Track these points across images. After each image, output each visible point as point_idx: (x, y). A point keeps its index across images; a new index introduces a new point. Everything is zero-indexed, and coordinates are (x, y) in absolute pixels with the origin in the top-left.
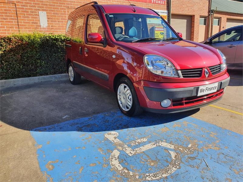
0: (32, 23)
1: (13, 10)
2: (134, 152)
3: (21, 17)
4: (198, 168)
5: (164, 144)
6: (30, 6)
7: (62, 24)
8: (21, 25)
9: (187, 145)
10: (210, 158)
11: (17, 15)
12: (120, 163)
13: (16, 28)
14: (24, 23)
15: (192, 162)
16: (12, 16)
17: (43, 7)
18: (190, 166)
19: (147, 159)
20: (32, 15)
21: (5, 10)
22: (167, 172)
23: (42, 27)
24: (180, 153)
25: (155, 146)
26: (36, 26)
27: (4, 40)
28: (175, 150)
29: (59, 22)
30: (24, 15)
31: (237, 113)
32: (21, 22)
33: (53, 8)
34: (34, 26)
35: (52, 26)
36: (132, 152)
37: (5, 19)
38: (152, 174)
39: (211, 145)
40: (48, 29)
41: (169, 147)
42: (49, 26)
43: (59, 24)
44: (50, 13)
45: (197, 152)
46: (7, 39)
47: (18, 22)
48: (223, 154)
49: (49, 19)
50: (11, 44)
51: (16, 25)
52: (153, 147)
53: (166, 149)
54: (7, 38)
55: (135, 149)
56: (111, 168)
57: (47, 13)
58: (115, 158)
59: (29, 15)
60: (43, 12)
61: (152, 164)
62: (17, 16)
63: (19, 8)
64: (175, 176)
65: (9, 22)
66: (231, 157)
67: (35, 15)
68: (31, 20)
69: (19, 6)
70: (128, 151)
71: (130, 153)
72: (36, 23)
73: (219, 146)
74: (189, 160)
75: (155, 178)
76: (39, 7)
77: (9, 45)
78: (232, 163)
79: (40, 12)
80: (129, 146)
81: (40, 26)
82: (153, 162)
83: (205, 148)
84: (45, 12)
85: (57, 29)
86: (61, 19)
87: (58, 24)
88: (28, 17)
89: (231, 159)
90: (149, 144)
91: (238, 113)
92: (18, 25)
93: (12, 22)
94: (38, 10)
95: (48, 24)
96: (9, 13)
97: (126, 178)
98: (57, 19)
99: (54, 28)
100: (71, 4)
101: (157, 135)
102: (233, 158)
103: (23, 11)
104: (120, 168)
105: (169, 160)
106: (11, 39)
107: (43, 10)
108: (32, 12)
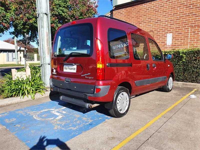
0: (162, 42)
6: (162, 31)
7: (184, 41)
17: (170, 30)
19: (48, 115)
23: (167, 45)
24: (52, 120)
26: (164, 44)
29: (181, 40)
33: (178, 30)
35: (175, 43)
40: (172, 46)
44: (175, 34)
49: (173, 38)
52: (57, 115)
57: (173, 34)
59: (161, 37)
60: (170, 34)
67: (164, 37)
69: (156, 33)
72: (164, 42)
76: (167, 31)
79: (168, 34)
81: (166, 44)
82: (45, 116)
85: (179, 45)
86: (184, 37)
88: (159, 39)
95: (172, 42)
98: (181, 37)
99: (177, 45)
107: (170, 32)
108: (163, 35)
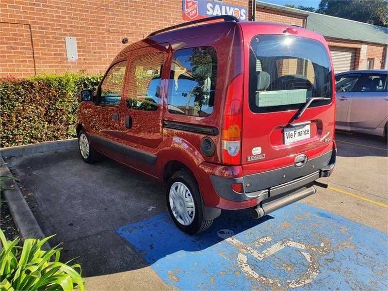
0: (55, 54)
1: (26, 35)
2: (263, 255)
3: (38, 46)
4: (339, 271)
5: (293, 244)
6: (52, 29)
7: (99, 56)
8: (37, 58)
9: (319, 243)
10: (348, 260)
11: (32, 42)
12: (252, 270)
13: (30, 62)
14: (43, 54)
15: (331, 265)
16: (24, 44)
17: (71, 31)
18: (331, 269)
19: (282, 263)
20: (55, 42)
21: (14, 35)
22: (308, 277)
23: (69, 61)
24: (314, 254)
25: (283, 247)
26: (61, 58)
27: (23, 85)
28: (307, 251)
29: (95, 53)
30: (44, 43)
31: (362, 198)
32: (38, 54)
33: (87, 32)
34: (58, 58)
35: (84, 59)
36: (260, 255)
37: (13, 49)
38: (294, 281)
39: (345, 244)
40: (78, 63)
41: (300, 247)
42: (81, 59)
43: (95, 56)
44: (81, 40)
45: (332, 252)
46: (27, 85)
47: (33, 53)
48: (361, 254)
49: (80, 48)
50: (33, 91)
51: (30, 57)
52: (281, 248)
53: (298, 250)
54: (28, 83)
55: (262, 251)
56: (246, 276)
57: (78, 40)
58: (245, 264)
59: (51, 42)
60: (72, 38)
61: (289, 269)
62: (32, 44)
63: (35, 32)
64: (318, 282)
65: (20, 53)
66: (370, 257)
67: (59, 42)
68: (53, 50)
69: (36, 29)
70: (255, 254)
71: (259, 256)
72: (61, 55)
73: (354, 244)
74: (327, 262)
75: (299, 286)
76: (65, 30)
77: (30, 93)
78: (372, 264)
79: (66, 38)
80: (254, 248)
81: (67, 59)
82: (288, 266)
83: (340, 247)
84: (75, 38)
85: (92, 63)
86: (99, 49)
87: (93, 56)
88: (49, 46)
89: (371, 259)
90: (276, 245)
91: (365, 199)
92: (34, 57)
93: (25, 53)
94: (65, 34)
95: (78, 56)
96: (20, 39)
97: (267, 287)
98: (93, 48)
99: (87, 62)
100: (114, 26)
101: (281, 232)
102: (372, 258)
103: (42, 37)
104: (256, 276)
105: (305, 263)
106: (33, 84)
107: (72, 35)
108: (56, 38)
